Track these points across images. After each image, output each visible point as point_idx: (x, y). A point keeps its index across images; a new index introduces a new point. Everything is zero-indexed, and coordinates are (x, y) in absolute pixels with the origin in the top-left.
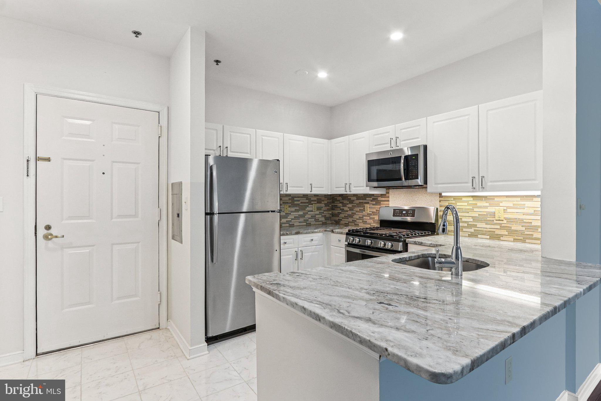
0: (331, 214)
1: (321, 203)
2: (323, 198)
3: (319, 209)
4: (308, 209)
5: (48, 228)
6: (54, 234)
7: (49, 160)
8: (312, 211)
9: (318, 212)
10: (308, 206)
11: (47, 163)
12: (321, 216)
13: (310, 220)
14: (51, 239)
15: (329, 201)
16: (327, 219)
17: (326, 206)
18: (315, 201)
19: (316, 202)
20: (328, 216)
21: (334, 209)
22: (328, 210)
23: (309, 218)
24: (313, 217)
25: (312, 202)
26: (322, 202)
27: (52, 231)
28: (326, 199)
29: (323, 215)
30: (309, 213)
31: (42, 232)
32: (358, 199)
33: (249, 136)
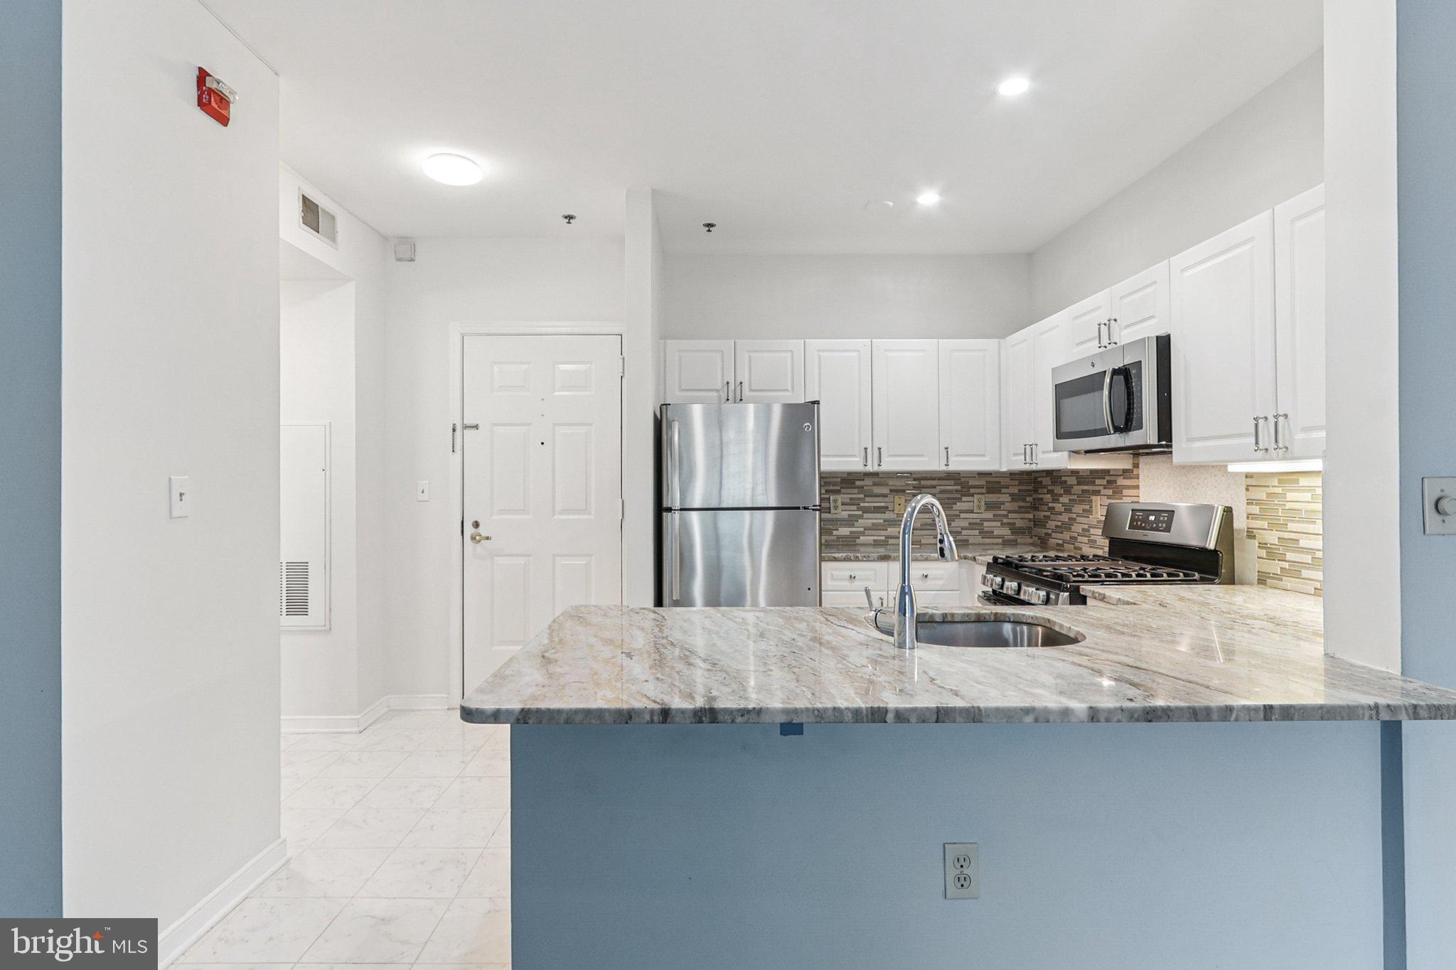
0: (1030, 520)
1: (999, 492)
2: (1004, 482)
3: (990, 506)
4: (959, 506)
5: (476, 525)
6: (484, 534)
7: (476, 427)
8: (972, 512)
9: (989, 515)
10: (960, 500)
11: (474, 431)
12: (998, 524)
13: (964, 532)
14: (479, 541)
15: (1021, 488)
16: (1016, 531)
17: (1013, 500)
18: (982, 487)
19: (984, 490)
20: (1019, 523)
21: (1036, 509)
22: (1020, 510)
23: (963, 528)
24: (972, 526)
25: (972, 491)
26: (1003, 490)
27: (483, 530)
28: (1017, 482)
29: (1005, 521)
30: (962, 515)
31: (469, 529)
32: (1079, 483)
33: (789, 355)
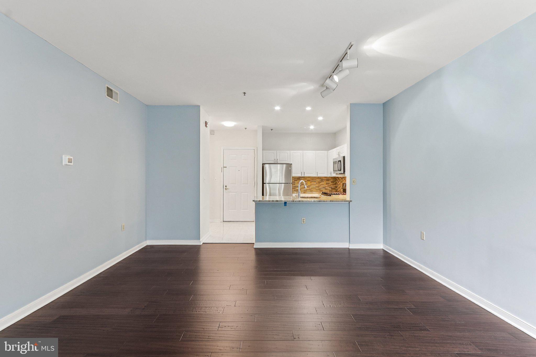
0: (335, 186)
1: (329, 181)
2: (330, 179)
3: (327, 184)
4: (321, 183)
5: (226, 186)
6: (227, 188)
7: (226, 167)
8: (323, 185)
9: (327, 185)
10: (321, 182)
11: (226, 168)
12: (329, 187)
13: (322, 189)
14: (227, 189)
15: (333, 180)
16: (332, 189)
17: (332, 183)
18: (325, 180)
19: (326, 181)
20: (333, 187)
21: (336, 184)
22: (333, 185)
23: (321, 188)
24: (323, 188)
25: (323, 181)
26: (330, 181)
27: (227, 187)
28: (332, 179)
29: (330, 187)
30: (321, 185)
31: (225, 187)
32: (341, 179)
33: (287, 154)
